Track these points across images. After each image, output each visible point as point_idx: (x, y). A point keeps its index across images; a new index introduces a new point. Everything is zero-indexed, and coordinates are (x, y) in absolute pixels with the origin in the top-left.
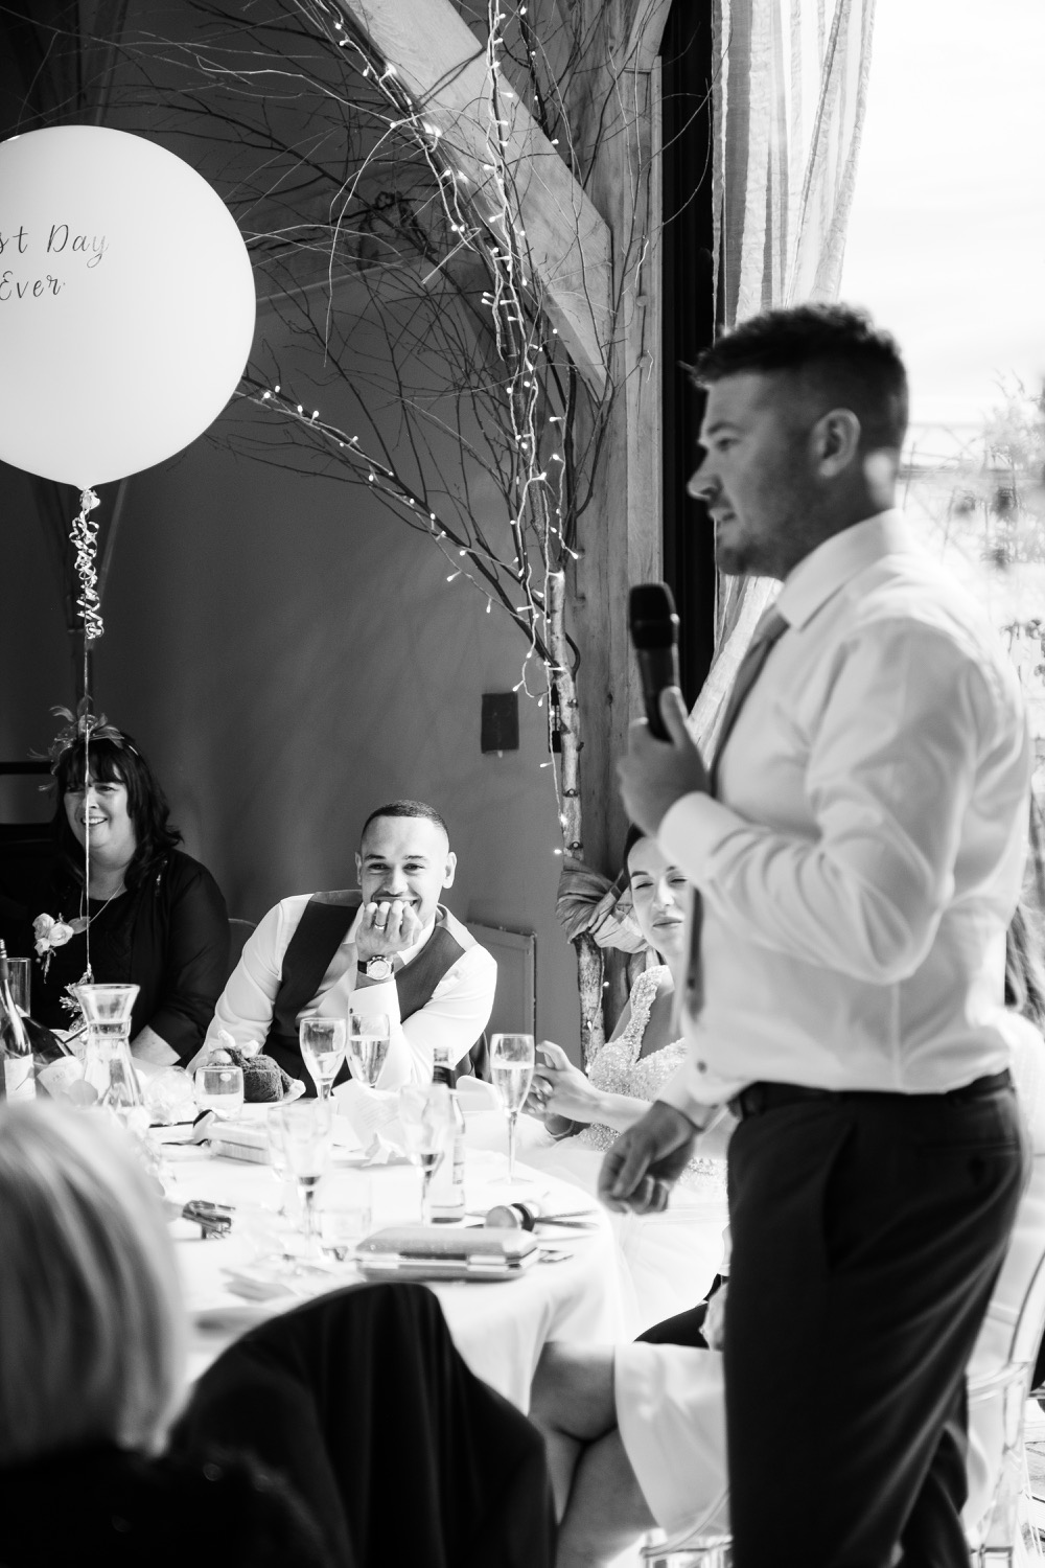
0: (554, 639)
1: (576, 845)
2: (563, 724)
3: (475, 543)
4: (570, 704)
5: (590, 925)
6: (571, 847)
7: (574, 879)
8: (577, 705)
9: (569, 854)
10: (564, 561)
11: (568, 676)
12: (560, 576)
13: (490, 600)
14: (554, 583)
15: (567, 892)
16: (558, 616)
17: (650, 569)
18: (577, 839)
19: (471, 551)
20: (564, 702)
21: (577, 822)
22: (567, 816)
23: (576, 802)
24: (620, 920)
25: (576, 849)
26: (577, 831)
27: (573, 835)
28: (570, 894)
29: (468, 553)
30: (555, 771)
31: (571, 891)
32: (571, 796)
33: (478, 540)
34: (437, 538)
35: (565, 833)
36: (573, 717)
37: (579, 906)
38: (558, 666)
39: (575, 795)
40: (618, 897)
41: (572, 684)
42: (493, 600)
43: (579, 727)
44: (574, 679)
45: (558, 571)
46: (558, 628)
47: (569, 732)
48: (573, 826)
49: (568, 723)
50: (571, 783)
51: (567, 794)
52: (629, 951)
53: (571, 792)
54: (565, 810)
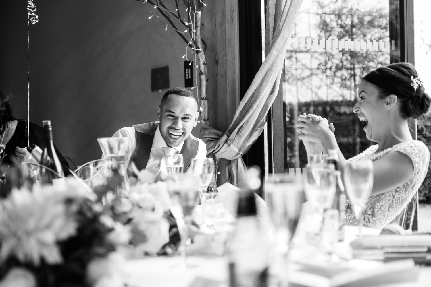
0: (197, 38)
1: (206, 119)
2: (201, 71)
3: (159, 4)
4: (204, 63)
5: (215, 149)
6: (204, 120)
7: (207, 132)
8: (206, 64)
9: (203, 122)
10: (200, 8)
11: (203, 52)
12: (200, 13)
13: (167, 25)
14: (197, 15)
15: (204, 137)
16: (199, 29)
17: (233, 10)
18: (206, 116)
19: (158, 7)
20: (201, 63)
21: (206, 110)
22: (203, 108)
23: (206, 102)
24: (229, 145)
25: (206, 120)
26: (207, 113)
27: (205, 115)
28: (205, 138)
29: (157, 8)
30: (198, 90)
31: (206, 137)
32: (204, 100)
33: (160, 3)
34: (144, 3)
35: (202, 114)
36: (204, 68)
37: (210, 142)
38: (199, 48)
39: (206, 99)
40: (229, 136)
41: (204, 56)
42: (168, 26)
43: (207, 73)
44: (205, 54)
45: (199, 11)
46: (199, 34)
47: (203, 75)
48: (205, 111)
49: (203, 71)
50: (204, 95)
51: (203, 99)
52: (230, 159)
53: (204, 98)
54: (202, 105)
